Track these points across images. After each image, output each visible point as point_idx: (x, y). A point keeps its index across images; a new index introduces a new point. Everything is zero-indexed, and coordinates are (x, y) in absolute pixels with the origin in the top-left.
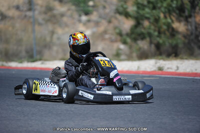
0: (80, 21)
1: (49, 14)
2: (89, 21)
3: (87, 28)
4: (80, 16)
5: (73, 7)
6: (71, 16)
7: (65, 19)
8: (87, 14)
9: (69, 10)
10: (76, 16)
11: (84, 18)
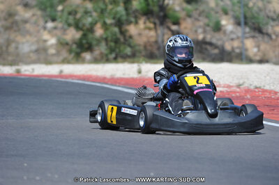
0: (45, 28)
1: (10, 20)
2: (55, 28)
3: (53, 36)
4: (46, 22)
5: (39, 13)
6: (36, 23)
7: (28, 26)
8: (54, 20)
9: (34, 15)
10: (41, 23)
11: (50, 25)
